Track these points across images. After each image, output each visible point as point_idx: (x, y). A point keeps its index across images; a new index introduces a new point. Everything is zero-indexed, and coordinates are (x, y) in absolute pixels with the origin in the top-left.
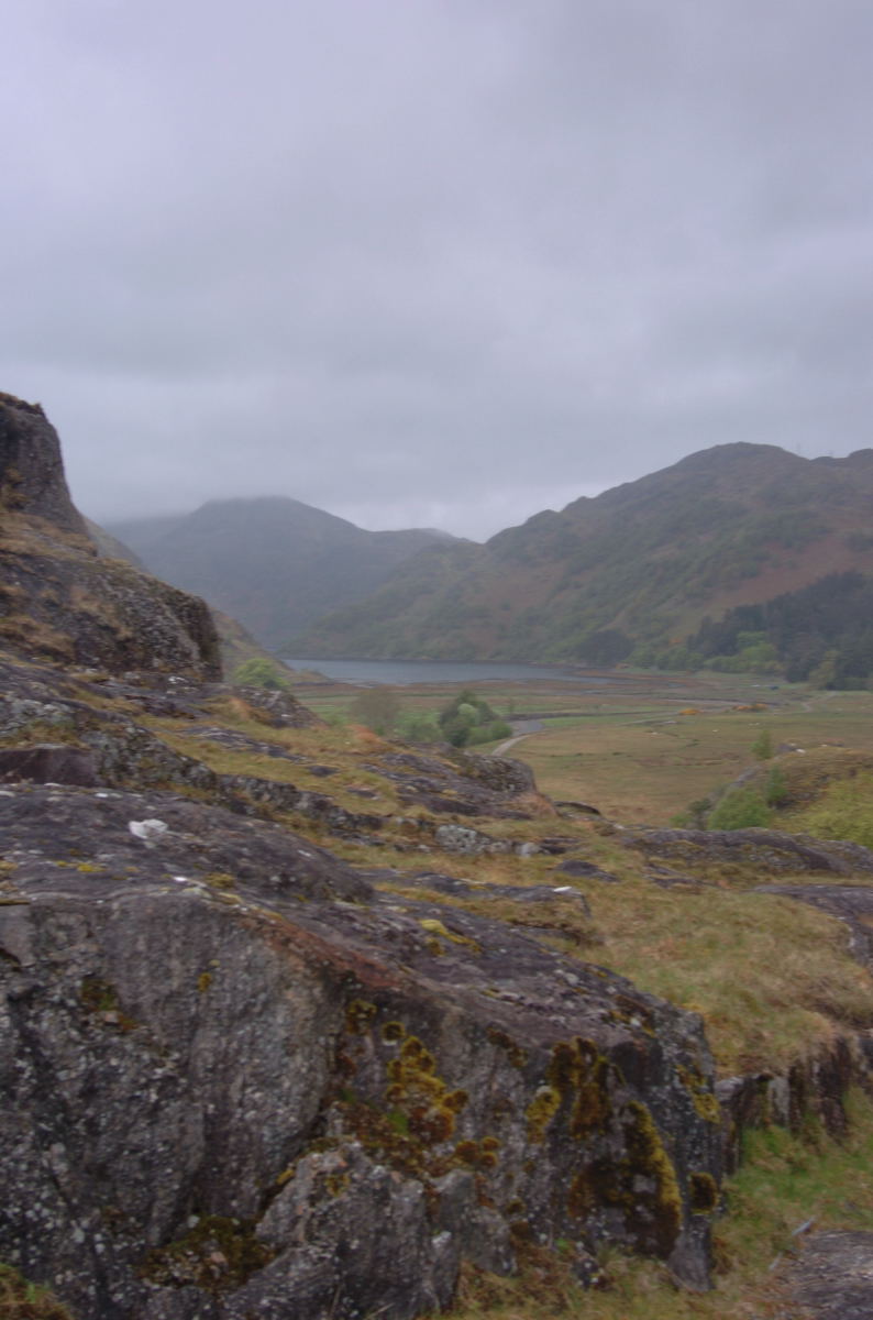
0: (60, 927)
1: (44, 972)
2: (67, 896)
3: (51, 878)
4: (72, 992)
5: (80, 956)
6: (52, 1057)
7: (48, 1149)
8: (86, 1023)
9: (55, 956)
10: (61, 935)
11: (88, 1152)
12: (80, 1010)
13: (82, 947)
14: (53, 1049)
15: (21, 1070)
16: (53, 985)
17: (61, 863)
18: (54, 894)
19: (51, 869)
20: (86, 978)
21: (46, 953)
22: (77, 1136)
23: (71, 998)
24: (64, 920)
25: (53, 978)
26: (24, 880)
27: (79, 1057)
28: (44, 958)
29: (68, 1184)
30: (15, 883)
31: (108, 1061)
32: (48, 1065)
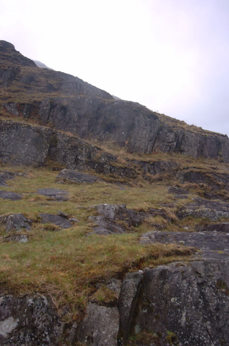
0: (211, 267)
1: (207, 278)
2: (214, 259)
3: (211, 254)
4: (214, 283)
5: (216, 274)
6: (208, 299)
7: (206, 322)
8: (217, 291)
9: (210, 274)
10: (212, 269)
11: (216, 324)
12: (216, 288)
13: (217, 272)
14: (208, 297)
15: (200, 302)
16: (209, 281)
17: (214, 251)
18: (211, 258)
19: (211, 252)
20: (218, 280)
21: (208, 273)
22: (214, 320)
23: (214, 285)
24: (212, 265)
25: (209, 279)
26: (204, 255)
27: (215, 300)
28: (207, 274)
29: (211, 332)
30: (202, 256)
31: (223, 302)
32: (207, 301)
